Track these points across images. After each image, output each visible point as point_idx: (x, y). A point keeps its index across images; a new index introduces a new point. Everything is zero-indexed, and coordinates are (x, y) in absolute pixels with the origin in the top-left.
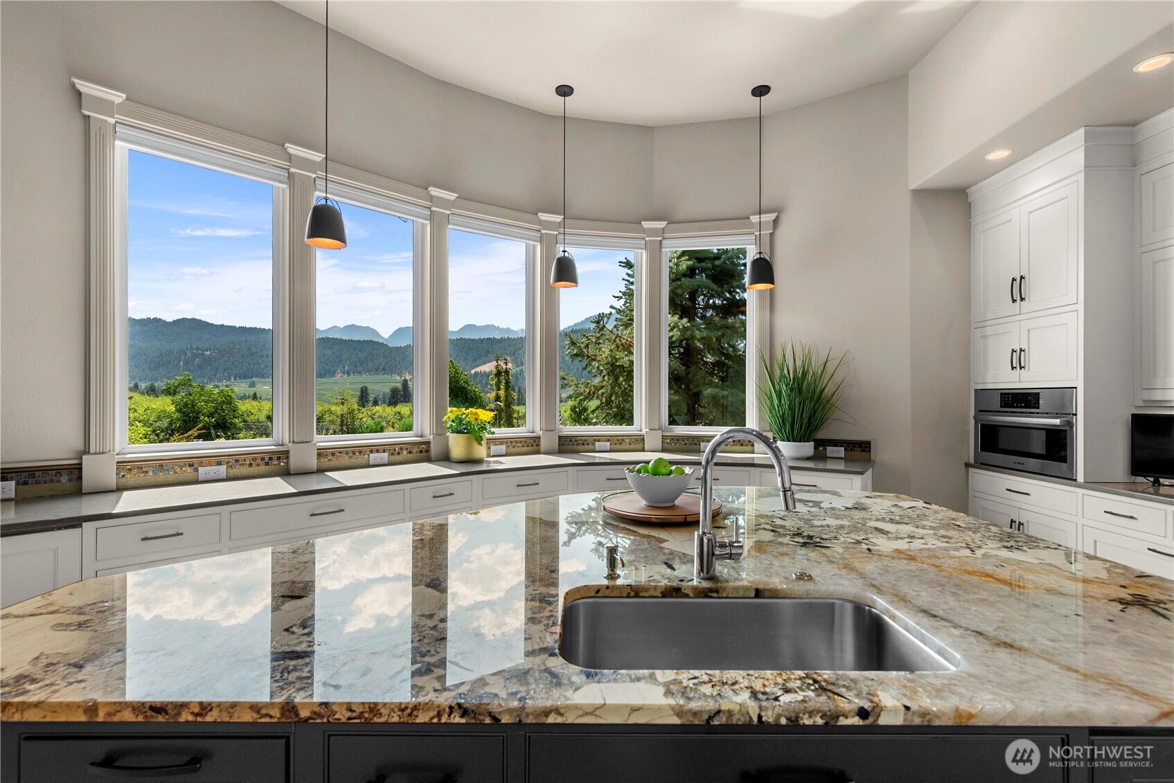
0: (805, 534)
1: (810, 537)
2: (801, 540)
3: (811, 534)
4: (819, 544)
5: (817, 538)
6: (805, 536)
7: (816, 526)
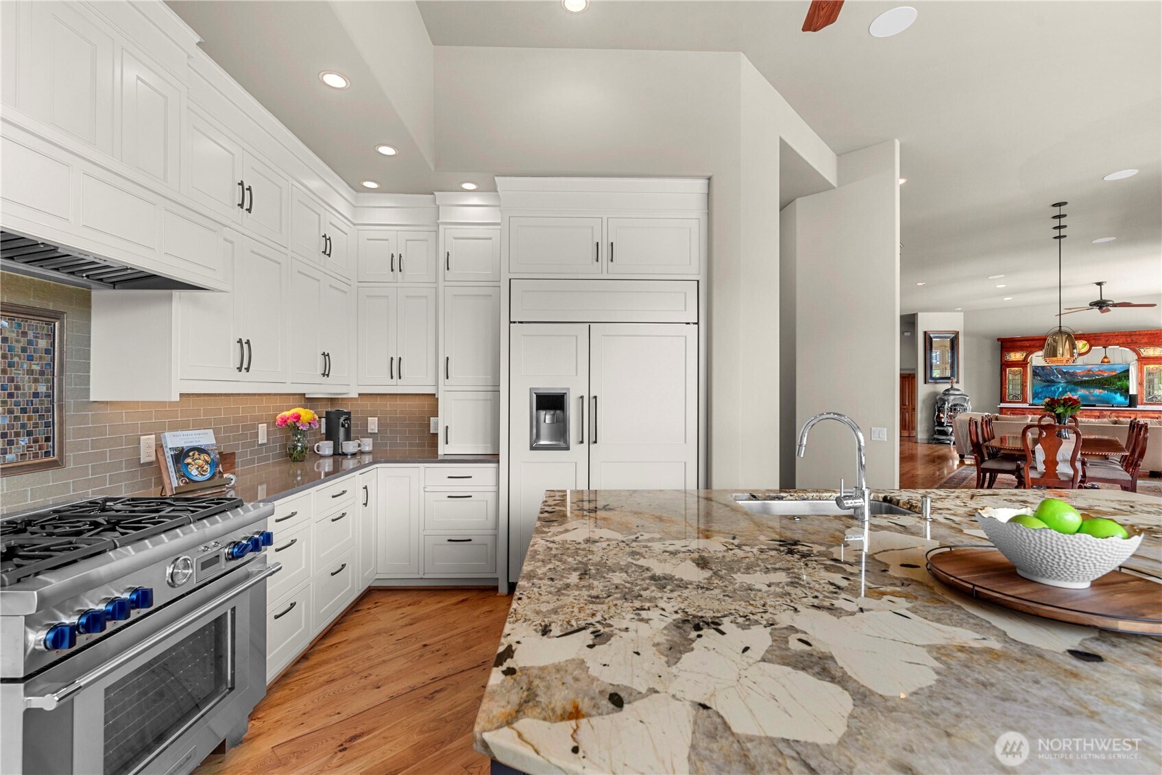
0: (796, 556)
1: (791, 552)
2: (800, 548)
3: (789, 557)
4: (781, 543)
5: (783, 551)
6: (796, 553)
7: (783, 570)
